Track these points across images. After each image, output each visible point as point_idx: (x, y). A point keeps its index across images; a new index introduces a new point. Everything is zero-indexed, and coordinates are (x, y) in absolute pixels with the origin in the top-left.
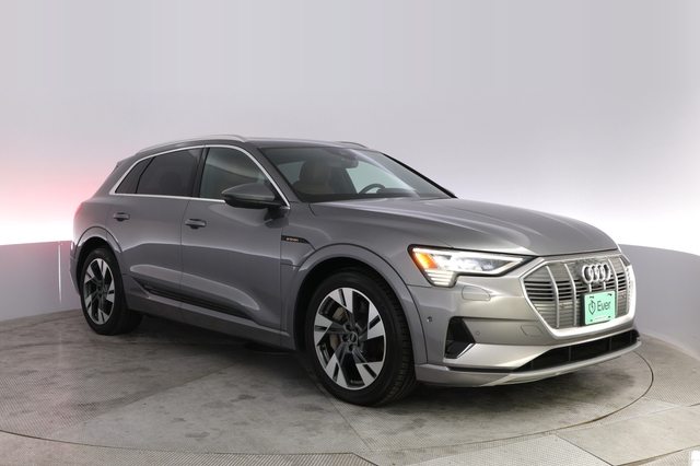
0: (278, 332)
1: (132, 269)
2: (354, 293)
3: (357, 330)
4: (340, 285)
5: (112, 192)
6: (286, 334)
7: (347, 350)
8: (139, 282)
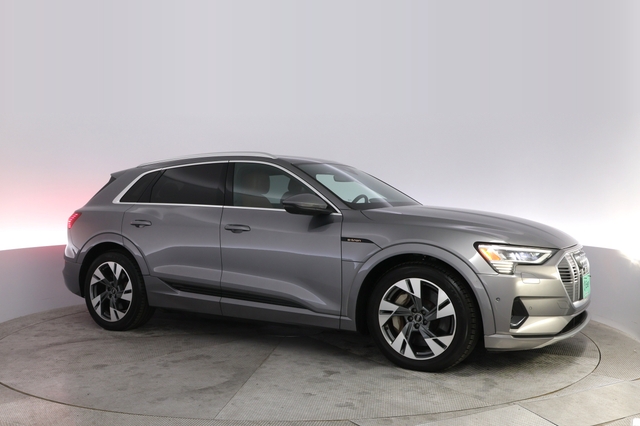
0: (338, 317)
1: (155, 270)
2: (422, 282)
3: (422, 311)
4: (407, 276)
5: (117, 201)
6: (347, 318)
7: (413, 329)
8: (166, 282)
